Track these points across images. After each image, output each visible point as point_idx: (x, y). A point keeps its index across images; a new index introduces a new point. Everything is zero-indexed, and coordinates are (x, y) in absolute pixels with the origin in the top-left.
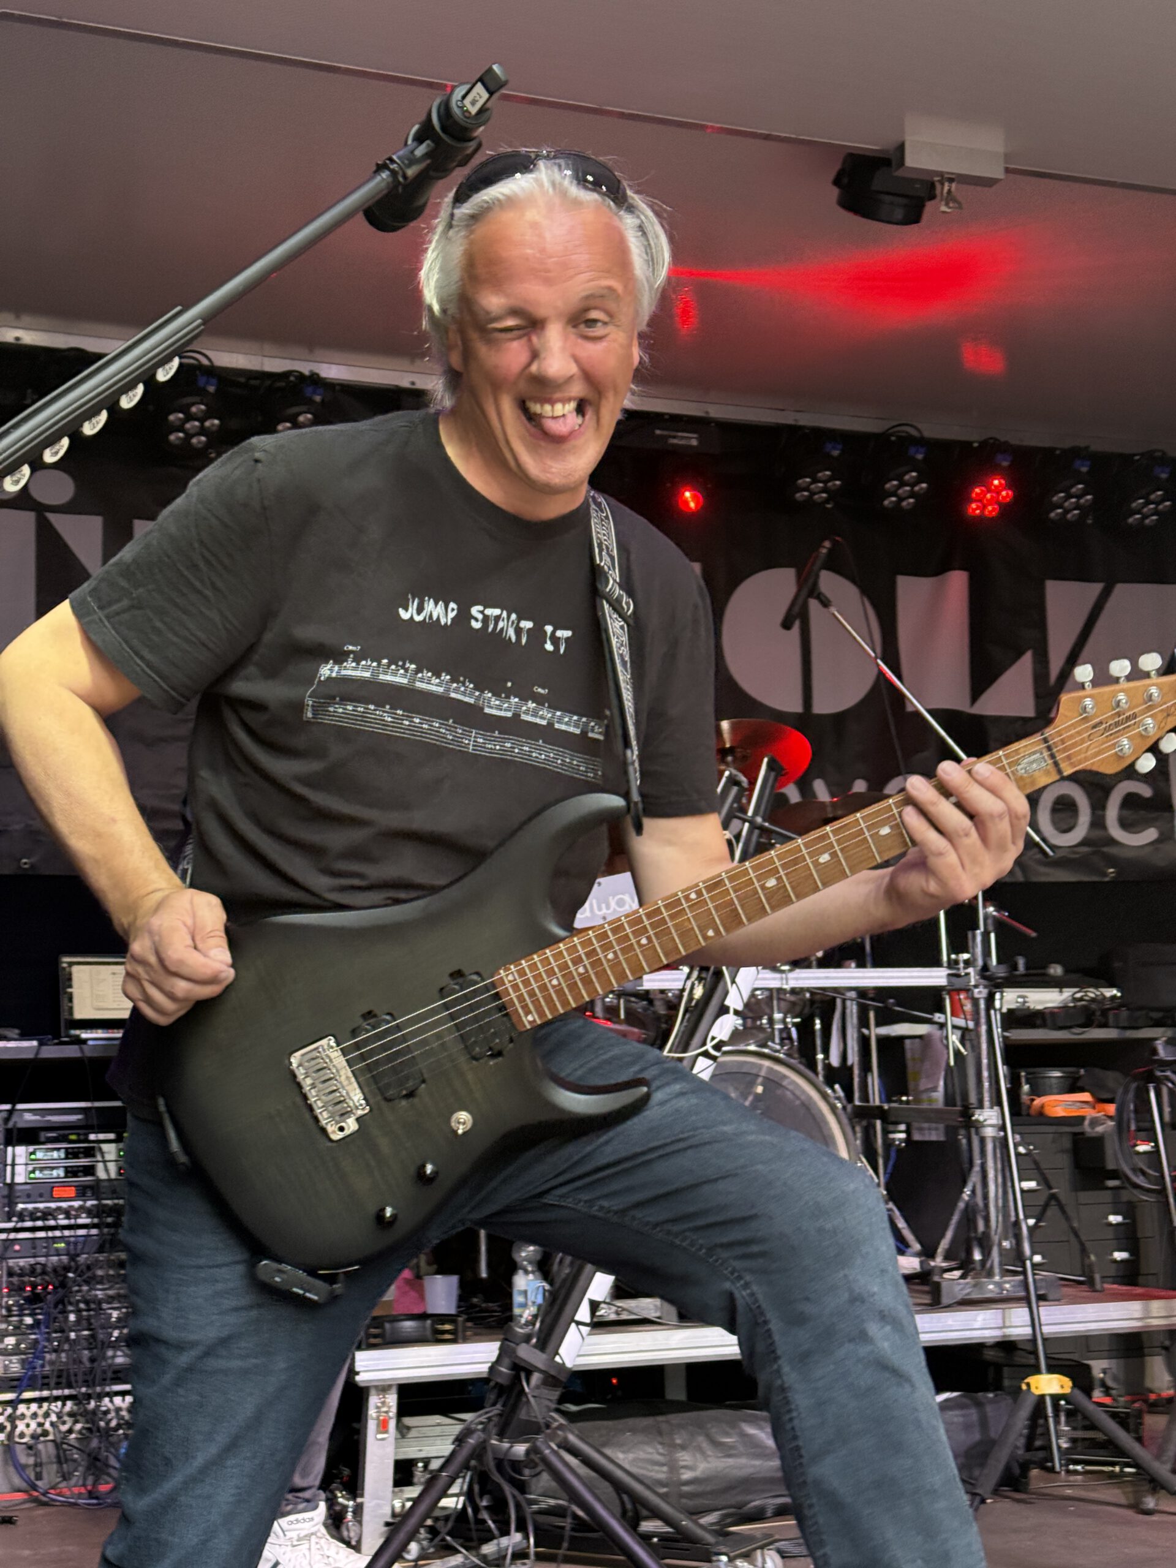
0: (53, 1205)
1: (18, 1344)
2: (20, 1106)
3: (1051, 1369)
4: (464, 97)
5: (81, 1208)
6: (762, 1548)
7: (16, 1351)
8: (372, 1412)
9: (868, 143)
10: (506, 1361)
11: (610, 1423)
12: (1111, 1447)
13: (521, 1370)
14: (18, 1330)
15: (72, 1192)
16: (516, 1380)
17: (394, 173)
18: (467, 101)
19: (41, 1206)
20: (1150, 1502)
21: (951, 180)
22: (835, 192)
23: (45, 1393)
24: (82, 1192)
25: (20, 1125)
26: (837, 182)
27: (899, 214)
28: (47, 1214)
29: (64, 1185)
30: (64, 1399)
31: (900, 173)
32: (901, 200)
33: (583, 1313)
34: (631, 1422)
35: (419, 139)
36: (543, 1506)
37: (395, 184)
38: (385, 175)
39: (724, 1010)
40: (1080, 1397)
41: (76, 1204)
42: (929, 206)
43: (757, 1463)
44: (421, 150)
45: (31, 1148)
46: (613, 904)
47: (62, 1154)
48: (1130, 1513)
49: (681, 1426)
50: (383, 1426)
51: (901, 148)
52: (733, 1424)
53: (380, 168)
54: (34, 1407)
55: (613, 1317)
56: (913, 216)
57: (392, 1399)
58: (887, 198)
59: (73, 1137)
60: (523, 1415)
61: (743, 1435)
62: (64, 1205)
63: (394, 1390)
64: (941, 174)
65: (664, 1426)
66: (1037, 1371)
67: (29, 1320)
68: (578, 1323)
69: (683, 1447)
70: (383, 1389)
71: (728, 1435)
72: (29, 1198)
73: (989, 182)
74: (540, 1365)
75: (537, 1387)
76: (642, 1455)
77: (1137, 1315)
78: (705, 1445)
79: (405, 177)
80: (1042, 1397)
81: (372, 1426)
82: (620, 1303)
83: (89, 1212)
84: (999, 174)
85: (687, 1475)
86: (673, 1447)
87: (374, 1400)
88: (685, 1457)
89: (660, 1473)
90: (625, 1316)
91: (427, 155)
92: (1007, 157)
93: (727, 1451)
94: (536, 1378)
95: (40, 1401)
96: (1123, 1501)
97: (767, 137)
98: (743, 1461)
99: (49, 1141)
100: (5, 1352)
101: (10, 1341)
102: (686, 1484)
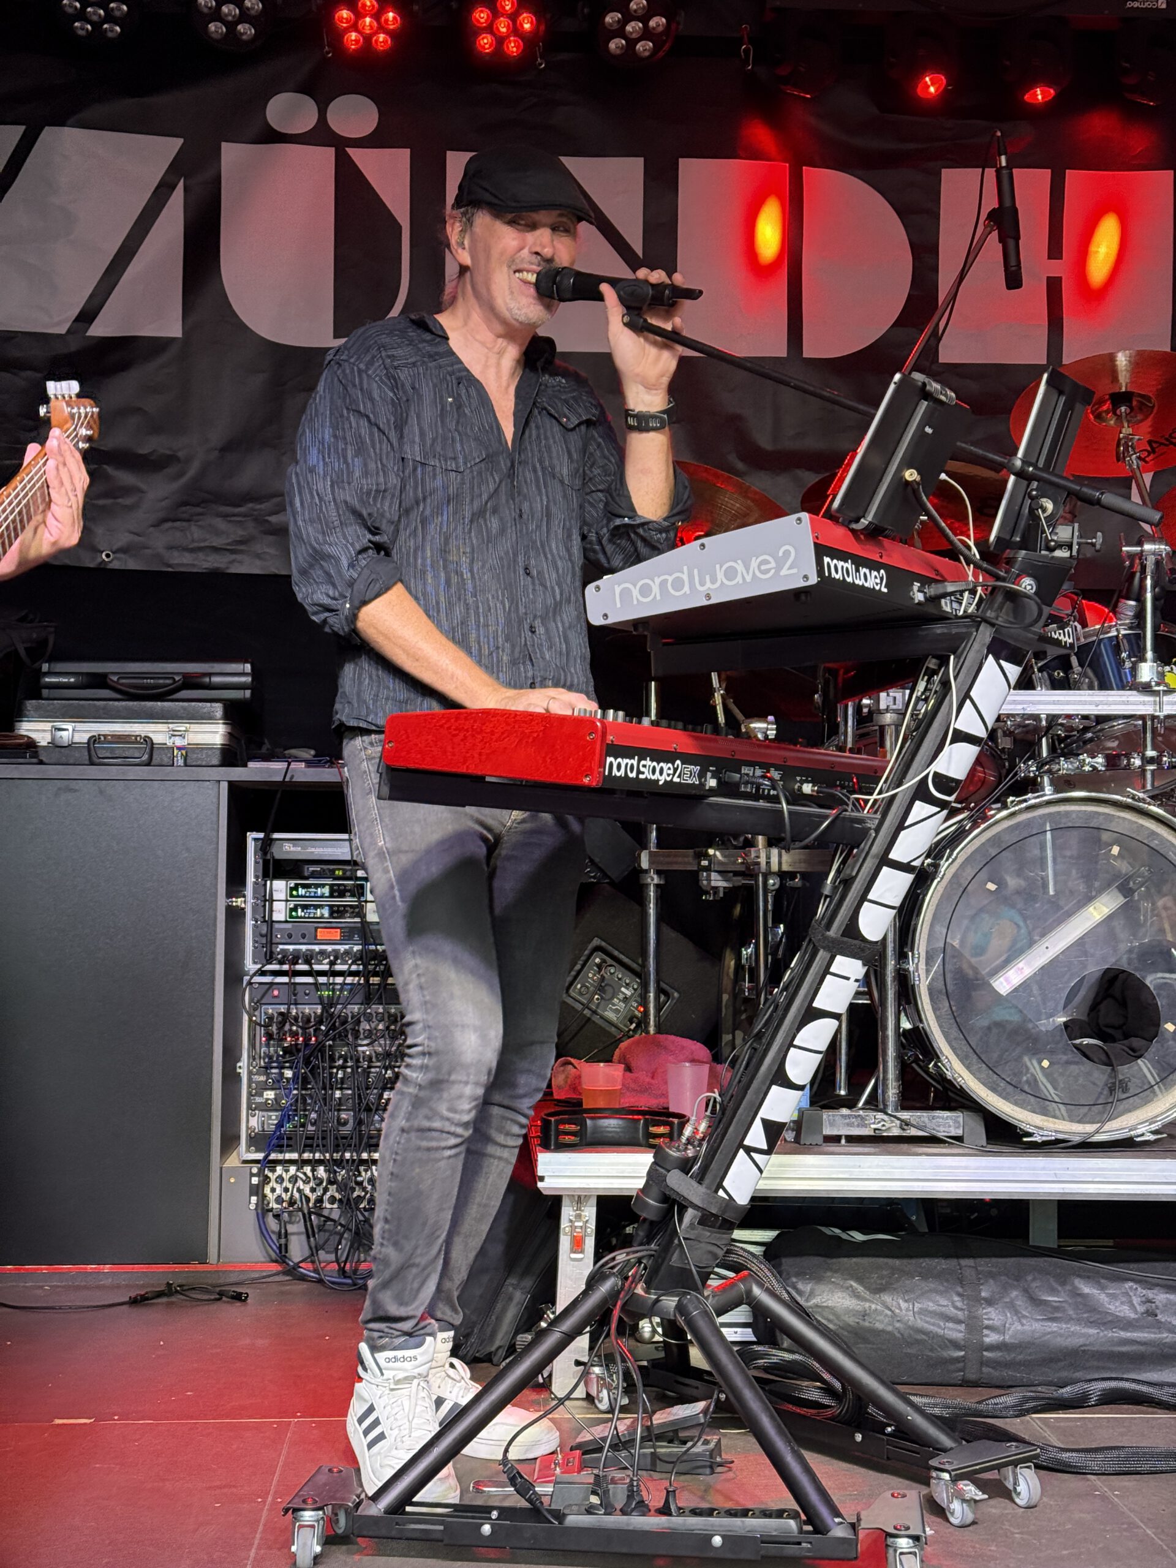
0: (317, 948)
1: (277, 1100)
2: (276, 836)
5: (347, 952)
7: (275, 1106)
10: (655, 1191)
11: (897, 1262)
13: (673, 1204)
14: (278, 1084)
15: (336, 935)
19: (304, 948)
23: (306, 1156)
24: (348, 935)
25: (278, 856)
28: (308, 959)
29: (329, 927)
30: (314, 1164)
33: (756, 1136)
34: (925, 1262)
41: (342, 948)
43: (1092, 1331)
45: (292, 883)
47: (326, 891)
49: (991, 1275)
50: (577, 1244)
52: (1063, 1279)
54: (293, 1169)
57: (590, 1213)
59: (339, 873)
60: (675, 1260)
61: (1076, 1294)
62: (329, 948)
63: (594, 1201)
65: (969, 1273)
67: (289, 1074)
68: (749, 1150)
69: (990, 1302)
70: (580, 1200)
71: (1053, 1291)
72: (290, 938)
74: (697, 1201)
75: (691, 1226)
76: (931, 1306)
78: (1021, 1302)
81: (565, 1242)
82: (905, 1115)
83: (359, 958)
85: (991, 1338)
86: (977, 1300)
87: (567, 1212)
88: (992, 1315)
89: (955, 1332)
90: (913, 1132)
93: (1053, 1313)
94: (690, 1214)
95: (301, 1163)
98: (1074, 1328)
99: (313, 875)
100: (265, 1107)
101: (270, 1095)
102: (991, 1348)
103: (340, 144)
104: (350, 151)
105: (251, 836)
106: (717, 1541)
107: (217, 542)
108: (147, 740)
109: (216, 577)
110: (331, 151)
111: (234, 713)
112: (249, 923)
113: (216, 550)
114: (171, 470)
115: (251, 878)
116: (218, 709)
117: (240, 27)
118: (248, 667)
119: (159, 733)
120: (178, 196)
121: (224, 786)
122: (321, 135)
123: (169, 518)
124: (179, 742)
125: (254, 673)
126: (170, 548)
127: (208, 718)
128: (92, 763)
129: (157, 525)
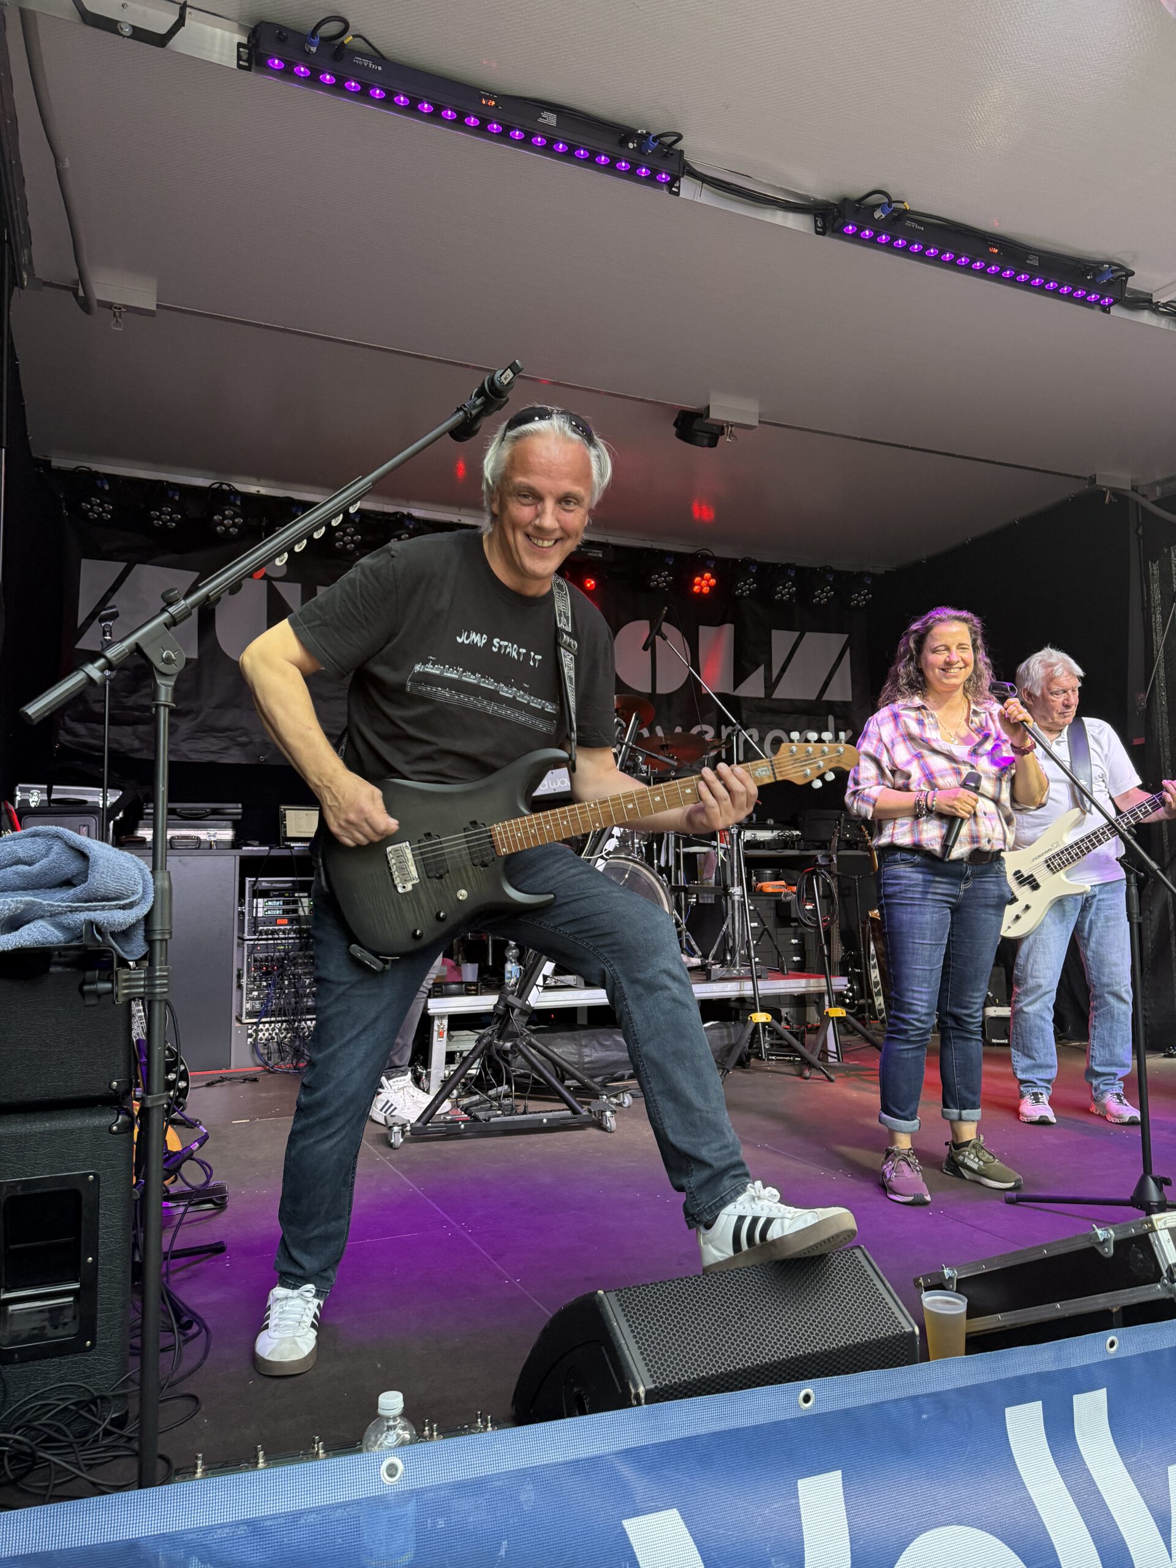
0: (277, 928)
1: (259, 995)
2: (260, 879)
3: (762, 1011)
4: (501, 376)
5: (291, 929)
6: (623, 1092)
7: (258, 998)
8: (436, 1028)
9: (692, 406)
10: (502, 1003)
11: (551, 1035)
12: (790, 1048)
13: (509, 1008)
14: (259, 988)
15: (286, 921)
16: (507, 1012)
17: (465, 412)
18: (503, 377)
19: (271, 928)
20: (807, 1073)
21: (732, 426)
22: (674, 429)
23: (273, 1019)
24: (291, 921)
25: (260, 888)
26: (675, 424)
27: (706, 442)
28: (273, 932)
29: (282, 918)
30: (282, 1022)
31: (706, 421)
32: (706, 435)
33: (540, 981)
34: (561, 1034)
35: (478, 395)
36: (518, 1073)
37: (466, 418)
38: (461, 413)
39: (611, 836)
40: (775, 1023)
41: (288, 927)
42: (721, 438)
43: (618, 1054)
44: (479, 402)
45: (266, 900)
46: (559, 783)
47: (281, 903)
48: (798, 1079)
49: (585, 1036)
50: (440, 1035)
51: (708, 408)
52: (610, 1036)
53: (459, 410)
54: (267, 1025)
55: (553, 984)
56: (713, 443)
57: (445, 1022)
58: (701, 434)
59: (287, 895)
60: (510, 1029)
61: (615, 1041)
62: (282, 928)
63: (447, 1018)
64: (727, 422)
65: (577, 1036)
66: (755, 1011)
67: (265, 984)
68: (537, 986)
69: (586, 1046)
70: (441, 1017)
71: (607, 1041)
72: (265, 924)
73: (750, 427)
74: (519, 1006)
75: (517, 1015)
76: (566, 1050)
77: (804, 985)
78: (596, 1045)
79: (471, 414)
80: (758, 1023)
81: (435, 1034)
82: (557, 978)
83: (295, 931)
84: (756, 423)
85: (587, 1059)
86: (581, 1046)
87: (437, 1022)
88: (587, 1051)
89: (575, 1058)
90: (559, 984)
91: (482, 404)
92: (760, 415)
93: (606, 1048)
94: (516, 1011)
95: (270, 1023)
96: (795, 1073)
97: (642, 400)
98: (615, 1053)
99: (275, 896)
100: (252, 999)
101: (255, 993)
102: (587, 1063)
103: (270, 580)
104: (274, 583)
105: (248, 879)
106: (545, 1121)
107: (214, 748)
108: (198, 838)
109: (212, 765)
110: (266, 583)
111: (236, 826)
112: (247, 918)
113: (212, 752)
114: (190, 717)
115: (247, 899)
116: (229, 823)
117: (231, 530)
118: (240, 805)
119: (203, 835)
121: (238, 858)
123: (190, 738)
124: (213, 839)
125: (243, 808)
126: (191, 751)
127: (225, 827)
128: (172, 848)
129: (183, 741)
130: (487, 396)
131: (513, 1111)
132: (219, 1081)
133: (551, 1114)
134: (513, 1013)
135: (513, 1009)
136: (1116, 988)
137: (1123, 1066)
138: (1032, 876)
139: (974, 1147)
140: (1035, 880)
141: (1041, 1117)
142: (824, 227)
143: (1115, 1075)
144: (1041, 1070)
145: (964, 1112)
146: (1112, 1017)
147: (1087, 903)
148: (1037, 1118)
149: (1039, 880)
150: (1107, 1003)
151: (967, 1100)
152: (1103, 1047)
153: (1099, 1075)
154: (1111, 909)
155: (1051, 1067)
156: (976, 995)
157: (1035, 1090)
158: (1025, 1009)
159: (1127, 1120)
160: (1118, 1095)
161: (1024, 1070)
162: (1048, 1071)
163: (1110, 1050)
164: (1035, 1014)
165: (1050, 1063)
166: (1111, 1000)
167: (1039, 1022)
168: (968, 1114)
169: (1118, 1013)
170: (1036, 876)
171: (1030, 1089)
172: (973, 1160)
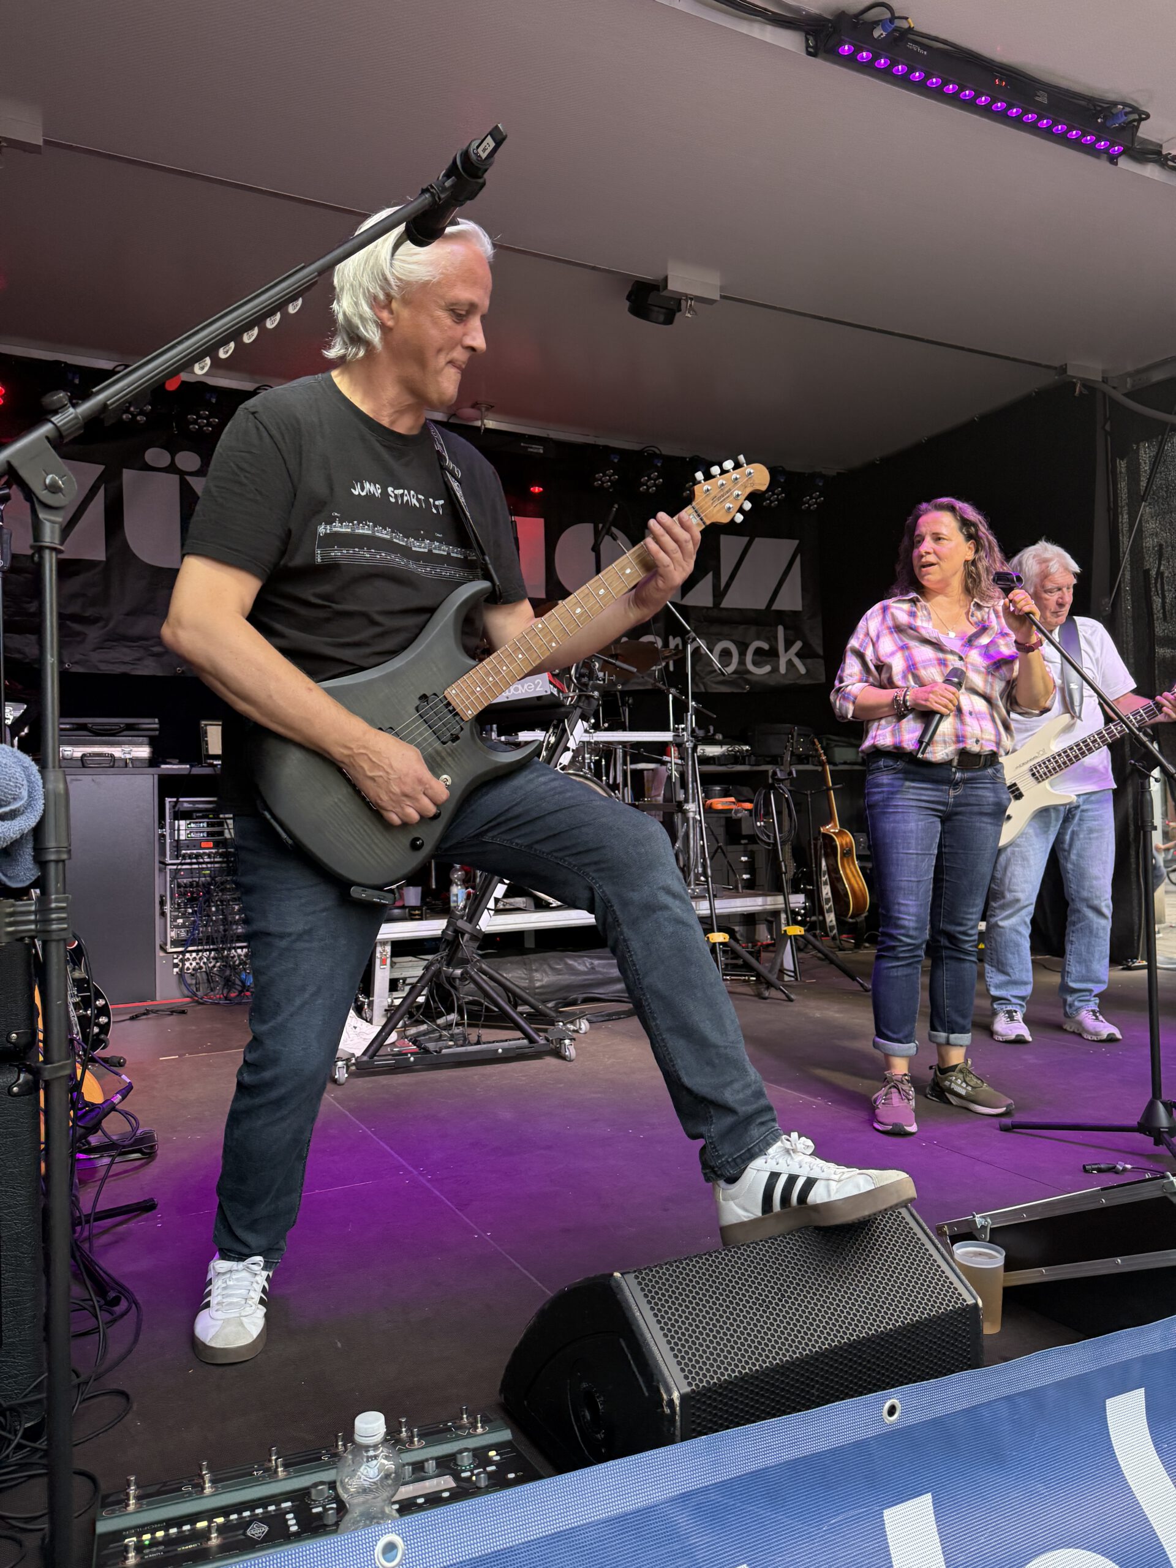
0: (201, 851)
1: (184, 923)
2: (181, 799)
3: (720, 930)
5: (216, 853)
6: (579, 1018)
7: (183, 926)
8: (378, 955)
9: (647, 274)
10: (451, 928)
11: (499, 959)
12: (747, 967)
13: (459, 933)
14: (184, 915)
15: (211, 844)
16: (456, 937)
19: (195, 851)
20: (766, 994)
21: (691, 299)
22: (627, 304)
23: (200, 948)
24: (217, 845)
25: (181, 809)
26: (628, 298)
27: (662, 318)
28: (197, 856)
29: (208, 841)
30: (210, 950)
31: (664, 293)
32: (664, 310)
33: (491, 904)
34: (510, 958)
36: (468, 1000)
39: (567, 749)
40: (733, 944)
41: (214, 851)
42: (678, 315)
43: (573, 977)
45: (188, 822)
47: (205, 825)
48: (756, 999)
49: (535, 961)
50: (383, 962)
51: (666, 279)
52: (561, 959)
54: (194, 955)
55: (505, 907)
56: (669, 320)
57: (388, 949)
58: (656, 309)
59: (211, 816)
60: (460, 955)
61: (566, 964)
62: (207, 851)
63: (390, 943)
64: (686, 295)
65: (526, 961)
66: (713, 931)
67: (190, 911)
68: (488, 909)
69: (536, 971)
70: (385, 943)
71: (559, 964)
72: (188, 847)
73: (714, 301)
74: (469, 931)
75: (467, 941)
76: (517, 975)
77: (760, 904)
78: (547, 969)
80: (714, 944)
81: (378, 962)
82: (505, 900)
83: (221, 855)
84: (717, 298)
85: (538, 984)
86: (531, 970)
88: (537, 975)
89: (524, 984)
90: (508, 907)
92: (722, 288)
93: (558, 972)
94: (466, 936)
95: (197, 951)
96: (752, 993)
97: (594, 268)
98: (567, 977)
99: (198, 818)
100: (178, 927)
101: (180, 921)
102: (538, 988)
103: (182, 474)
104: (188, 478)
105: (168, 800)
106: (500, 1051)
107: (127, 659)
108: (112, 756)
109: (125, 675)
110: (176, 478)
111: (153, 742)
112: (168, 841)
113: (125, 663)
114: (100, 624)
115: (168, 821)
116: (146, 740)
117: (138, 418)
118: (157, 720)
119: (117, 752)
120: (101, 493)
121: (156, 777)
122: (172, 469)
123: (98, 648)
124: (128, 756)
125: (160, 723)
126: (101, 661)
127: (141, 744)
128: (84, 766)
129: (94, 650)
130: (459, 176)
131: (466, 1042)
132: (144, 1014)
133: (506, 1043)
134: (463, 940)
135: (463, 935)
136: (1096, 902)
137: (1099, 982)
138: (1015, 785)
139: (961, 1071)
140: (1018, 789)
141: (1017, 1036)
142: (815, 47)
143: (1090, 991)
144: (1015, 987)
145: (952, 1036)
146: (1091, 932)
147: (1069, 813)
148: (1013, 1037)
149: (1022, 790)
150: (1085, 917)
151: (957, 1023)
152: (1079, 963)
153: (1075, 991)
154: (1095, 820)
155: (1025, 983)
156: (971, 910)
157: (1009, 1008)
158: (1001, 923)
159: (1105, 1037)
160: (1094, 1012)
161: (998, 987)
162: (1023, 987)
163: (1087, 966)
164: (1010, 929)
165: (1025, 979)
166: (1090, 914)
167: (1014, 936)
168: (955, 1038)
169: (1097, 928)
170: (1020, 786)
171: (1004, 1006)
172: (960, 1086)
